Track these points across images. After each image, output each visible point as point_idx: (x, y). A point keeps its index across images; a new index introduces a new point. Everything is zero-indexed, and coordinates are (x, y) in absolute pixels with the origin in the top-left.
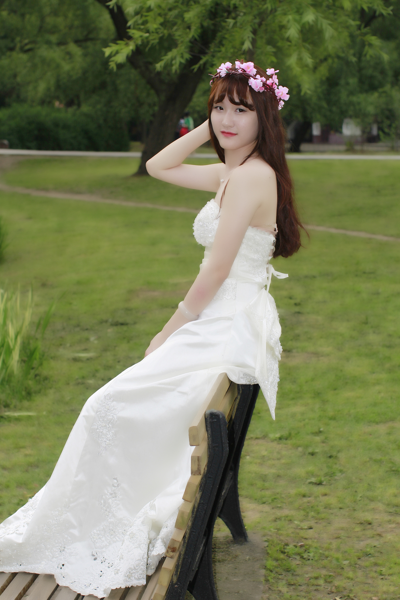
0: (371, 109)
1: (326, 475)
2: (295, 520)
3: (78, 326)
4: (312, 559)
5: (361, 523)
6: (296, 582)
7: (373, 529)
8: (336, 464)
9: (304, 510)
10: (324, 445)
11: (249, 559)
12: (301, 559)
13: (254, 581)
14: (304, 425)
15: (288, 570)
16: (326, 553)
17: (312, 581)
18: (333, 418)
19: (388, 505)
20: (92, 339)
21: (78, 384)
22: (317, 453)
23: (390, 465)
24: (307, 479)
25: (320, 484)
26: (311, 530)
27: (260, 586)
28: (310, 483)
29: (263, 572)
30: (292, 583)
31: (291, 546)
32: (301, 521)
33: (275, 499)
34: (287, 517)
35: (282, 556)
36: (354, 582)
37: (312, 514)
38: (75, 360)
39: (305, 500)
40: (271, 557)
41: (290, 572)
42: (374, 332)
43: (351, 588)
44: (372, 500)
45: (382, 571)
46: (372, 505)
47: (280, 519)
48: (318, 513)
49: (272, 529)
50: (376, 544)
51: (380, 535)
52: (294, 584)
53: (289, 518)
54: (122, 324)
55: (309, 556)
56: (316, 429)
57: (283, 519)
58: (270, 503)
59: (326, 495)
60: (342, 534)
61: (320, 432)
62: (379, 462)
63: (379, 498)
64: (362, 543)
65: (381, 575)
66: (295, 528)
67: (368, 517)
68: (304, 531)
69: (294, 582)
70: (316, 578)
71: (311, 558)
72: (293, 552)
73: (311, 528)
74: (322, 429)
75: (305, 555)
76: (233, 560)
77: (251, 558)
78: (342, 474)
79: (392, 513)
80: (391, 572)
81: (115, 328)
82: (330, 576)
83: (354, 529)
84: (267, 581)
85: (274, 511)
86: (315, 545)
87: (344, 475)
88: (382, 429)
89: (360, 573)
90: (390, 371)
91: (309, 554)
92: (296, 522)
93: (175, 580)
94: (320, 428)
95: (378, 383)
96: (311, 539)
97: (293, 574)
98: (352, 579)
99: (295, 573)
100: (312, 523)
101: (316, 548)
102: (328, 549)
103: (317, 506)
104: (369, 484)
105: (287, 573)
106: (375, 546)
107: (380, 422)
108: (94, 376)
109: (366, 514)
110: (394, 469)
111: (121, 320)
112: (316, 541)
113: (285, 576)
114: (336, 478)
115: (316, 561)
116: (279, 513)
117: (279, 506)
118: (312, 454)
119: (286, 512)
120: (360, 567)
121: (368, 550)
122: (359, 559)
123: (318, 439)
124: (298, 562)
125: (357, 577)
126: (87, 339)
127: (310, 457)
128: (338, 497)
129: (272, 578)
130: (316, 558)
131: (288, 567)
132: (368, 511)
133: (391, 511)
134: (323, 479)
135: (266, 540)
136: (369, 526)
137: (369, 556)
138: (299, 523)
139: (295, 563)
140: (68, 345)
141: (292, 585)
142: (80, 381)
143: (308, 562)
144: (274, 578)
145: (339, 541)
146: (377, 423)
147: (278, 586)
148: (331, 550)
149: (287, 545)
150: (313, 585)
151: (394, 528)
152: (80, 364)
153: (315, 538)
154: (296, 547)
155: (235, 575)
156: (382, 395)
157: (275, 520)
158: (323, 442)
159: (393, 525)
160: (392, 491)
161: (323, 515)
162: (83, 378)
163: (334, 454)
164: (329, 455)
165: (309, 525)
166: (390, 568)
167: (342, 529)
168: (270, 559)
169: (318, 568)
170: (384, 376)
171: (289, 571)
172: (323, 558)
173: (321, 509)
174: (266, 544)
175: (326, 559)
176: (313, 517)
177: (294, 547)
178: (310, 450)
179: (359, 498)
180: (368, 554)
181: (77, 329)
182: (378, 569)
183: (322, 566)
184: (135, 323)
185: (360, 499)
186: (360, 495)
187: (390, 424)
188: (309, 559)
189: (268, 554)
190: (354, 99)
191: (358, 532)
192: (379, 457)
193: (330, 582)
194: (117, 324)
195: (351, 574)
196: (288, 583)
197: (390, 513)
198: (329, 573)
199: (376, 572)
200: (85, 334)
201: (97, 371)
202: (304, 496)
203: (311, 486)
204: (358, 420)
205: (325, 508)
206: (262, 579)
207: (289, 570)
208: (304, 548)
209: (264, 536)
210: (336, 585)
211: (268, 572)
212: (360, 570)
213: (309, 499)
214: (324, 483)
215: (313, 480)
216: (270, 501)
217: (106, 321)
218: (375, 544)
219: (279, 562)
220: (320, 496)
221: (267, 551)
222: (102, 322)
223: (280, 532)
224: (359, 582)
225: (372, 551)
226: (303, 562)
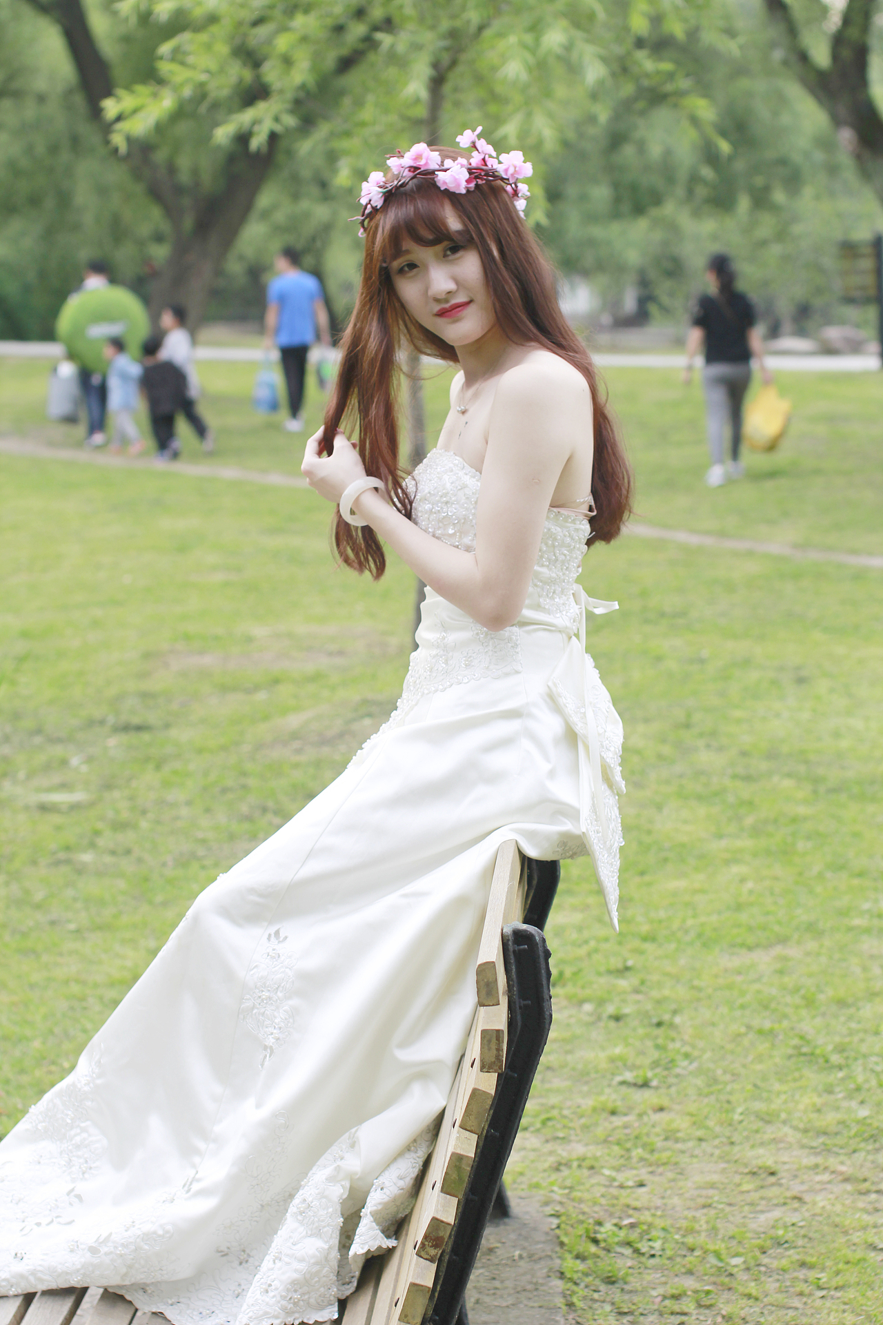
0: (633, 257)
1: (655, 1064)
2: (602, 1167)
3: (39, 731)
4: (660, 1256)
5: (754, 1174)
6: (634, 1307)
7: (780, 1185)
8: (673, 1040)
9: (618, 1143)
10: (640, 997)
11: (521, 1257)
12: (635, 1255)
13: (540, 1307)
14: (589, 955)
15: (610, 1281)
16: (690, 1240)
17: (667, 1302)
18: (650, 938)
19: (806, 1131)
20: (75, 761)
21: (58, 863)
22: (626, 1016)
23: (796, 1041)
24: (613, 1074)
25: (645, 1085)
26: (643, 1190)
27: (558, 1318)
28: (623, 1083)
29: (559, 1285)
30: (626, 1310)
31: (608, 1227)
32: (618, 1169)
33: (549, 1119)
34: (584, 1159)
35: (593, 1249)
36: (762, 1305)
37: (638, 1152)
38: (44, 808)
39: (618, 1121)
40: (570, 1252)
41: (617, 1285)
42: (708, 746)
43: (758, 1320)
44: (767, 1119)
45: (819, 1279)
46: (770, 1132)
47: (568, 1165)
48: (652, 1151)
49: (555, 1188)
50: (795, 1218)
51: (798, 1199)
52: (629, 1312)
53: (587, 1163)
54: (139, 728)
55: (652, 1248)
56: (615, 963)
57: (575, 1164)
58: (538, 1130)
59: (661, 1109)
60: (716, 1199)
61: (627, 969)
62: (769, 1034)
63: (783, 1116)
64: (762, 1217)
65: (820, 1288)
66: (605, 1186)
67: (765, 1157)
68: (629, 1191)
69: (629, 1308)
70: (676, 1297)
71: (658, 1253)
72: (616, 1240)
73: (642, 1185)
74: (630, 963)
75: (644, 1247)
76: (484, 1261)
77: (525, 1255)
78: (691, 1063)
79: (818, 1150)
80: (839, 1281)
81: (124, 738)
82: (708, 1293)
83: (739, 1185)
84: (570, 1305)
85: (549, 1147)
86: (660, 1223)
87: (695, 1065)
88: (764, 960)
89: (771, 1285)
90: (756, 831)
91: (651, 1243)
92: (607, 1172)
93: (430, 1312)
94: (625, 960)
95: (734, 858)
96: (648, 1209)
97: (622, 1290)
98: (757, 1299)
99: (627, 1287)
100: (643, 1174)
101: (664, 1229)
102: (690, 1231)
103: (648, 1135)
104: (755, 1086)
105: (610, 1287)
106: (793, 1225)
107: (757, 946)
108: (92, 845)
109: (761, 1151)
110: (804, 1050)
111: (136, 720)
112: (659, 1213)
113: (606, 1293)
114: (678, 1071)
115: (669, 1259)
116: (563, 1152)
117: (561, 1135)
118: (617, 1018)
119: (579, 1149)
120: (769, 1272)
121: (781, 1232)
122: (764, 1253)
123: (623, 984)
124: (629, 1263)
125: (766, 1296)
126: (64, 763)
127: (612, 1024)
128: (691, 1115)
129: (581, 1298)
130: (669, 1253)
131: (610, 1275)
132: (762, 1144)
133: (814, 1144)
134: (650, 1074)
135: (553, 1212)
136: (772, 1179)
137: (786, 1245)
138: (614, 1174)
139: (623, 1263)
140: (21, 775)
141: (625, 1313)
142: (62, 855)
143: (652, 1261)
144: (585, 1298)
145: (712, 1212)
146: (750, 949)
147: (596, 1317)
148: (699, 1232)
149: (600, 1224)
150: (672, 1313)
151: (829, 1182)
152: (56, 819)
153: (657, 1208)
154: (620, 1228)
155: (494, 1294)
156: (750, 885)
157: (557, 1168)
158: (636, 991)
159: (826, 1177)
160: (809, 1099)
161: (665, 1156)
162: (68, 848)
163: (666, 1017)
164: (655, 1020)
165: (637, 1179)
166: (838, 1273)
167: (712, 1186)
168: (568, 1256)
169: (676, 1275)
170: (746, 843)
171: (613, 1283)
172: (683, 1253)
173: (659, 1143)
174: (555, 1221)
175: (691, 1255)
176: (642, 1159)
177: (615, 1229)
178: (611, 1009)
179: (737, 1117)
180: (782, 1242)
181: (38, 740)
182: (812, 1275)
183: (683, 1270)
184: (167, 726)
185: (741, 1118)
186: (740, 1110)
187: (778, 950)
188: (653, 1256)
189: (562, 1244)
190: (597, 232)
191: (748, 1192)
192: (767, 1025)
193: (709, 1307)
194: (126, 728)
195: (752, 1288)
196: (616, 1311)
197: (813, 1151)
198: (705, 1286)
199: (806, 1281)
200: (58, 751)
201: (97, 833)
202: (613, 1113)
203: (624, 1089)
204: (706, 941)
205: (666, 1139)
206: (560, 1302)
207: (613, 1279)
208: (638, 1230)
209: (546, 1204)
210: (724, 1312)
211: (570, 1285)
212: (771, 1279)
213: (626, 1119)
214: (654, 1083)
215: (629, 1076)
216: (538, 1125)
217: (102, 722)
218: (794, 1220)
219: (590, 1262)
220: (650, 1112)
221: (558, 1237)
222: (91, 723)
223: (576, 1194)
224: (773, 1305)
225: (790, 1236)
226: (641, 1263)
